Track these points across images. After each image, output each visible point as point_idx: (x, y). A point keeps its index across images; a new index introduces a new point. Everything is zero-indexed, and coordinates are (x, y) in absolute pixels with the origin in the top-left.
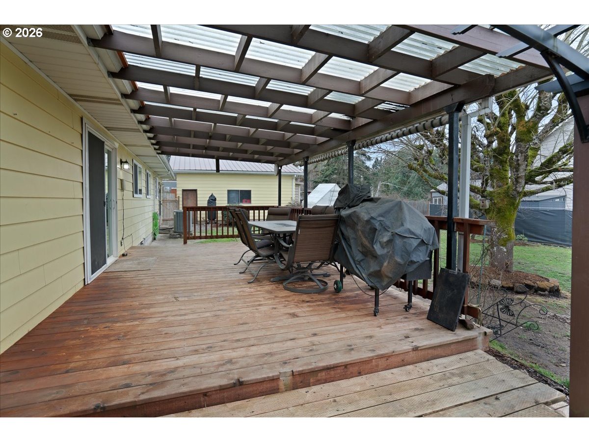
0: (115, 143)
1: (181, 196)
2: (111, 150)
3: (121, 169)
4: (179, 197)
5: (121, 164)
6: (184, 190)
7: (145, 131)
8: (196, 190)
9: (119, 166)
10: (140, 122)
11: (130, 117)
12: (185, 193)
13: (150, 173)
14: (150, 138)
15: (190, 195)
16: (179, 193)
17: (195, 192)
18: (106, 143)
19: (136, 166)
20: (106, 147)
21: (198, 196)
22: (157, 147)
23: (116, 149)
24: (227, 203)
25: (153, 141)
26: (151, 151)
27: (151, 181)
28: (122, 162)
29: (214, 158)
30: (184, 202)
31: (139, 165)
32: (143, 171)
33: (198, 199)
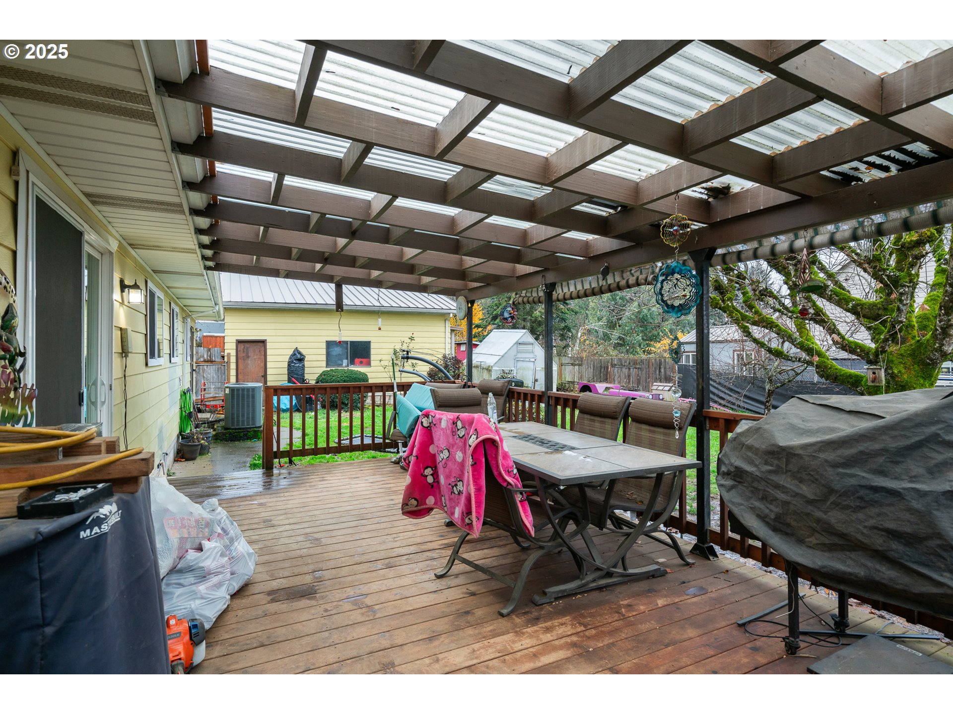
0: (111, 240)
1: (233, 353)
2: (96, 255)
3: (122, 303)
4: (229, 354)
5: (122, 291)
6: (239, 342)
7: (195, 212)
8: (263, 342)
9: (117, 295)
10: (189, 185)
11: (165, 166)
12: (241, 346)
13: (177, 309)
14: (199, 231)
15: (252, 350)
16: (230, 348)
17: (261, 344)
18: (86, 237)
19: (152, 295)
20: (86, 248)
21: (269, 352)
22: (209, 253)
23: (111, 253)
24: (324, 364)
25: (206, 240)
26: (193, 262)
27: (178, 325)
28: (123, 287)
29: (332, 282)
30: (240, 366)
31: (159, 293)
32: (165, 306)
33: (269, 358)
